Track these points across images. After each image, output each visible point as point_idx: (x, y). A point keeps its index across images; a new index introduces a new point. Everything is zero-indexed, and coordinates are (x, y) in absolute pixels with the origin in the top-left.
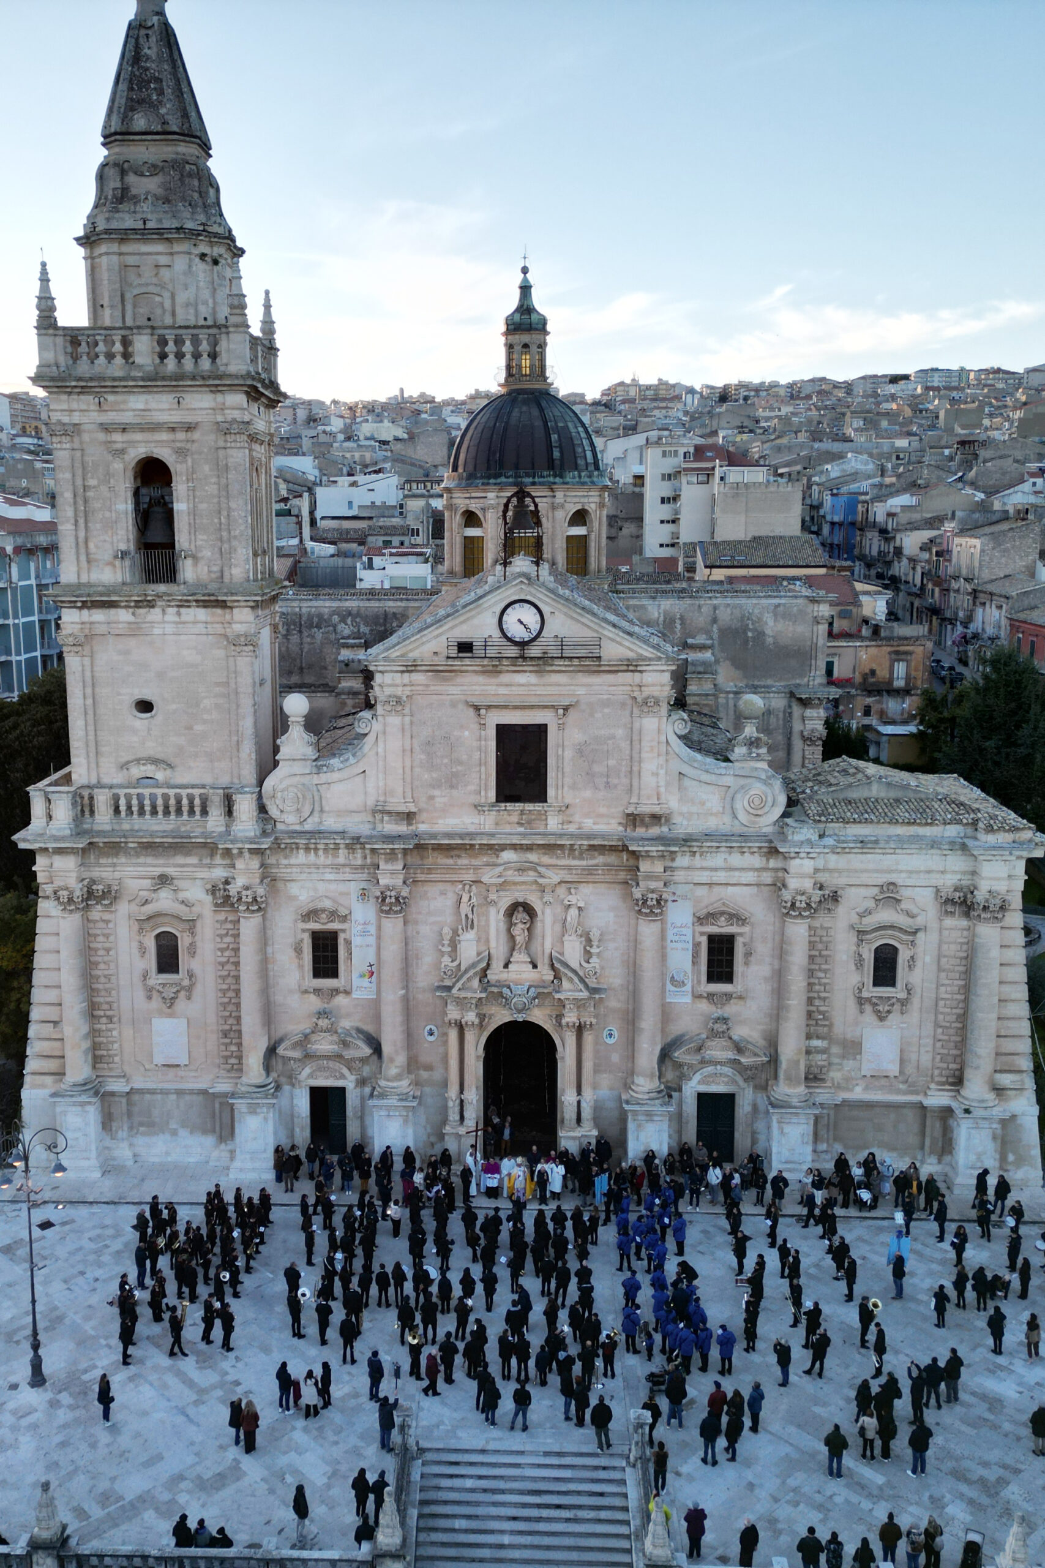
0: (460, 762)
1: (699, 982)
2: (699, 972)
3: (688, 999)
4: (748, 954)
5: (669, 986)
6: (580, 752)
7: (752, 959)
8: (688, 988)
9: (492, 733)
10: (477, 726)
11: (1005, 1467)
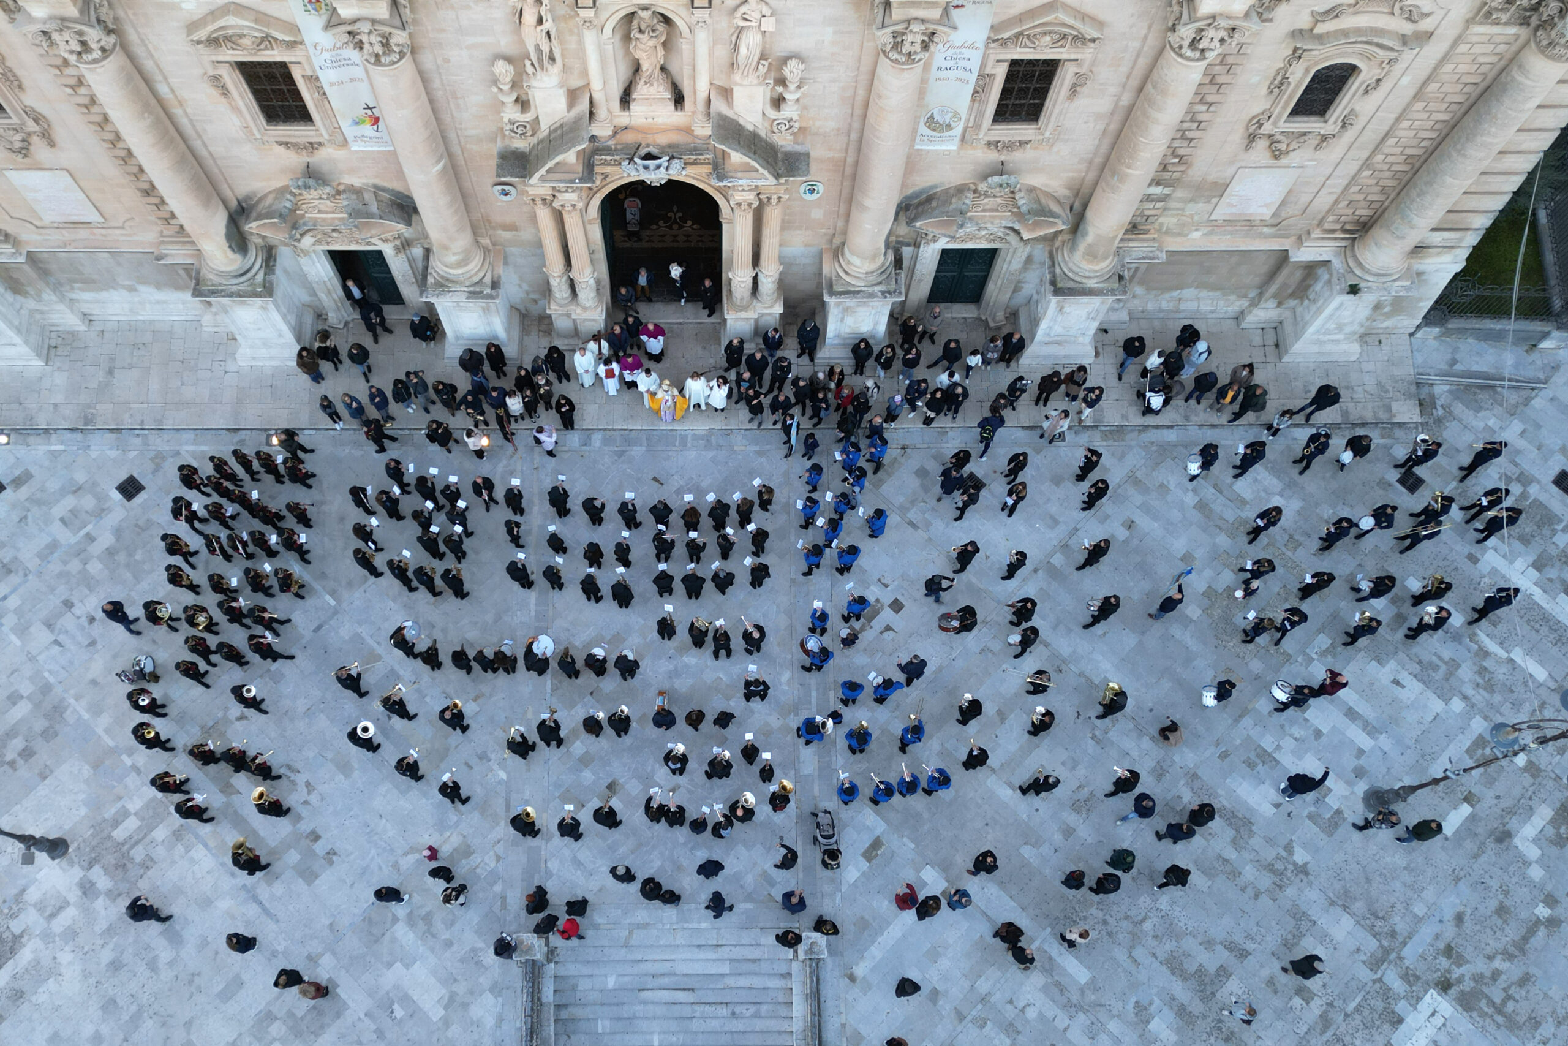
1: (977, 126)
2: (981, 114)
3: (953, 146)
4: (1078, 86)
5: (923, 129)
7: (1084, 90)
8: (958, 131)
11: (1231, 947)
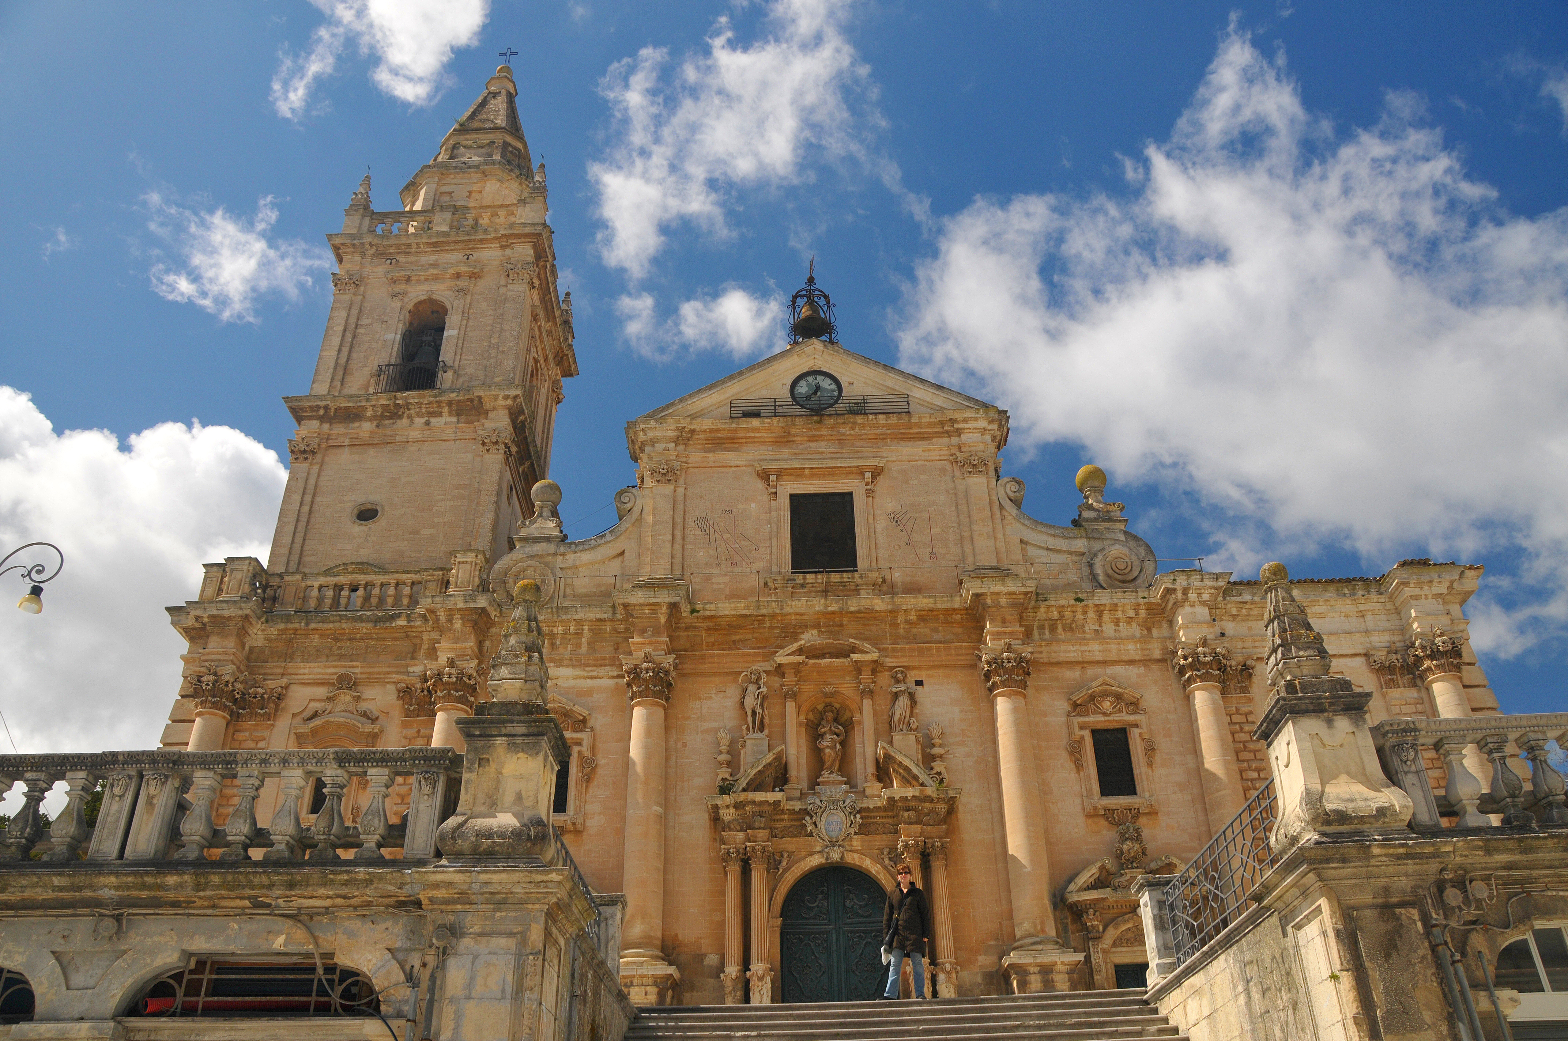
0: (746, 538)
1: (1090, 795)
2: (1088, 778)
4: (1150, 750)
6: (895, 519)
7: (1158, 759)
9: (786, 503)
10: (766, 498)
